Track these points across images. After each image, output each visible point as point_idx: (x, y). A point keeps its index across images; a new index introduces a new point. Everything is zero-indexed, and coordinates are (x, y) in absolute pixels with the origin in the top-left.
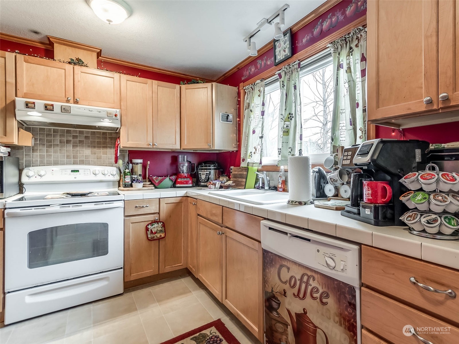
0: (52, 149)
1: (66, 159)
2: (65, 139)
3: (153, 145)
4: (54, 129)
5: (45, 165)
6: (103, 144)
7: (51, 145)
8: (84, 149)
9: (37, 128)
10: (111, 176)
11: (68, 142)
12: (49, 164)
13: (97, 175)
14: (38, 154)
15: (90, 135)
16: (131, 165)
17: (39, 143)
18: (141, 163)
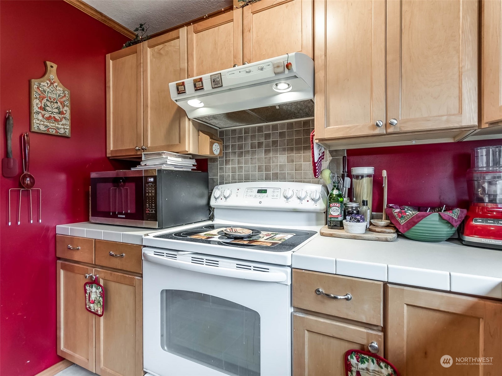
0: (243, 159)
1: (257, 173)
2: (256, 142)
3: (388, 125)
4: (245, 129)
5: (236, 182)
6: (305, 142)
7: (242, 153)
8: (279, 155)
9: (229, 130)
10: (310, 201)
11: (260, 145)
12: (240, 181)
13: (289, 200)
14: (230, 166)
15: (286, 130)
16: (348, 180)
17: (230, 151)
18: (369, 176)
